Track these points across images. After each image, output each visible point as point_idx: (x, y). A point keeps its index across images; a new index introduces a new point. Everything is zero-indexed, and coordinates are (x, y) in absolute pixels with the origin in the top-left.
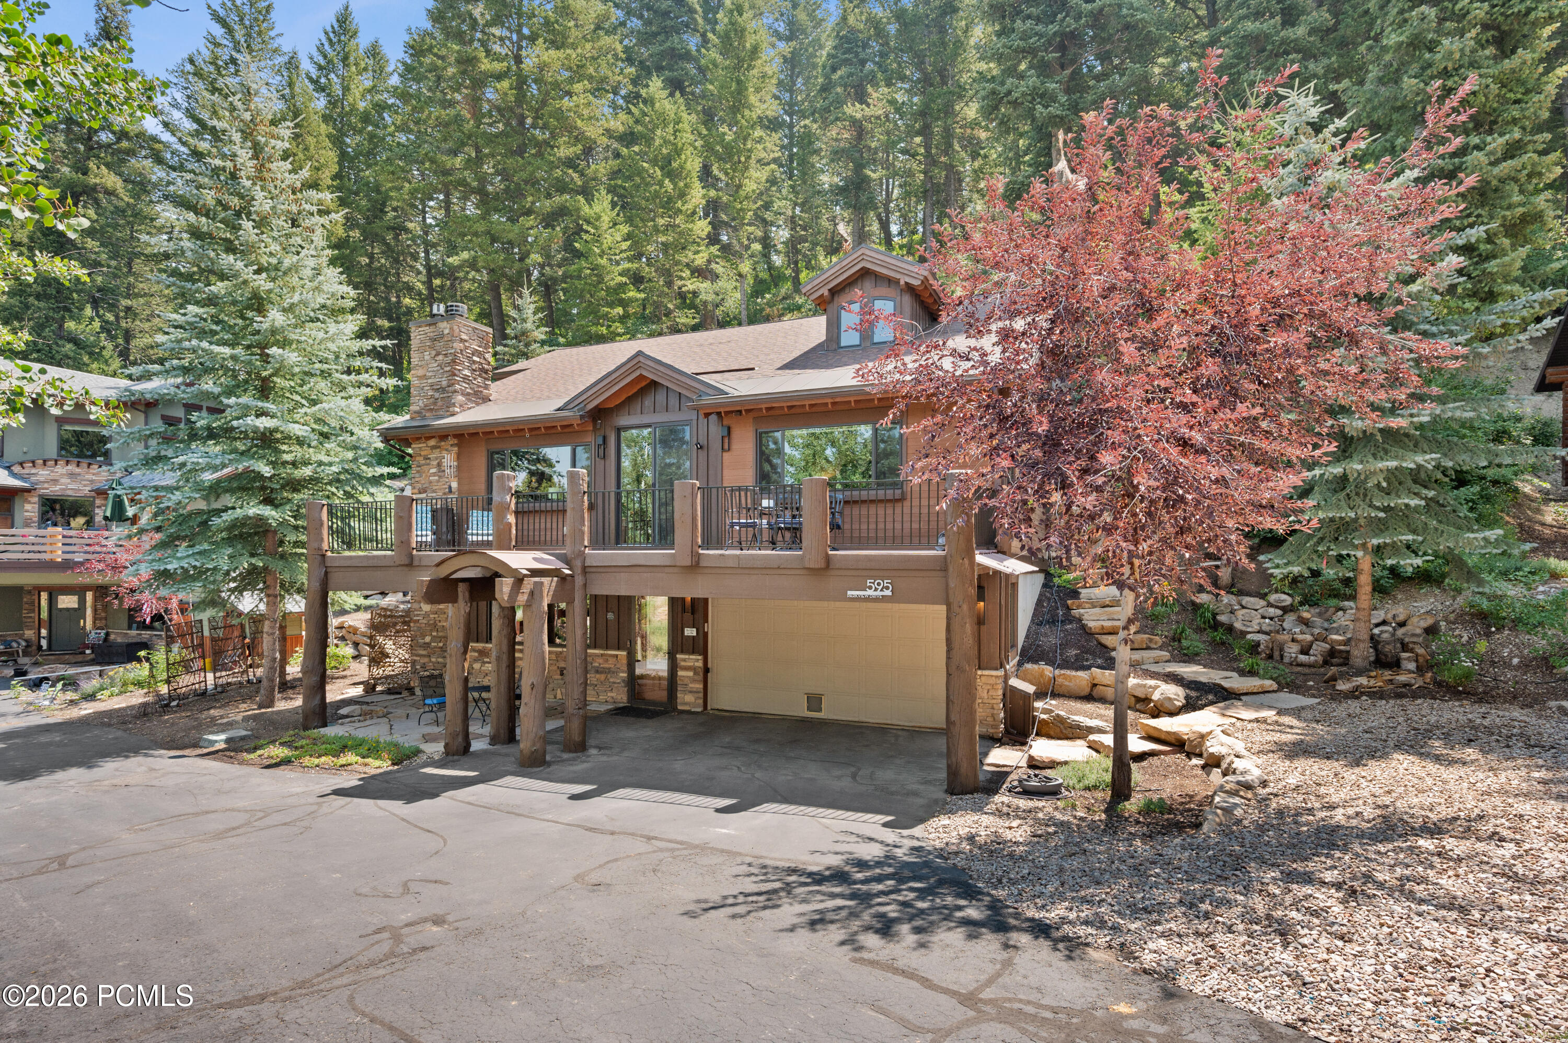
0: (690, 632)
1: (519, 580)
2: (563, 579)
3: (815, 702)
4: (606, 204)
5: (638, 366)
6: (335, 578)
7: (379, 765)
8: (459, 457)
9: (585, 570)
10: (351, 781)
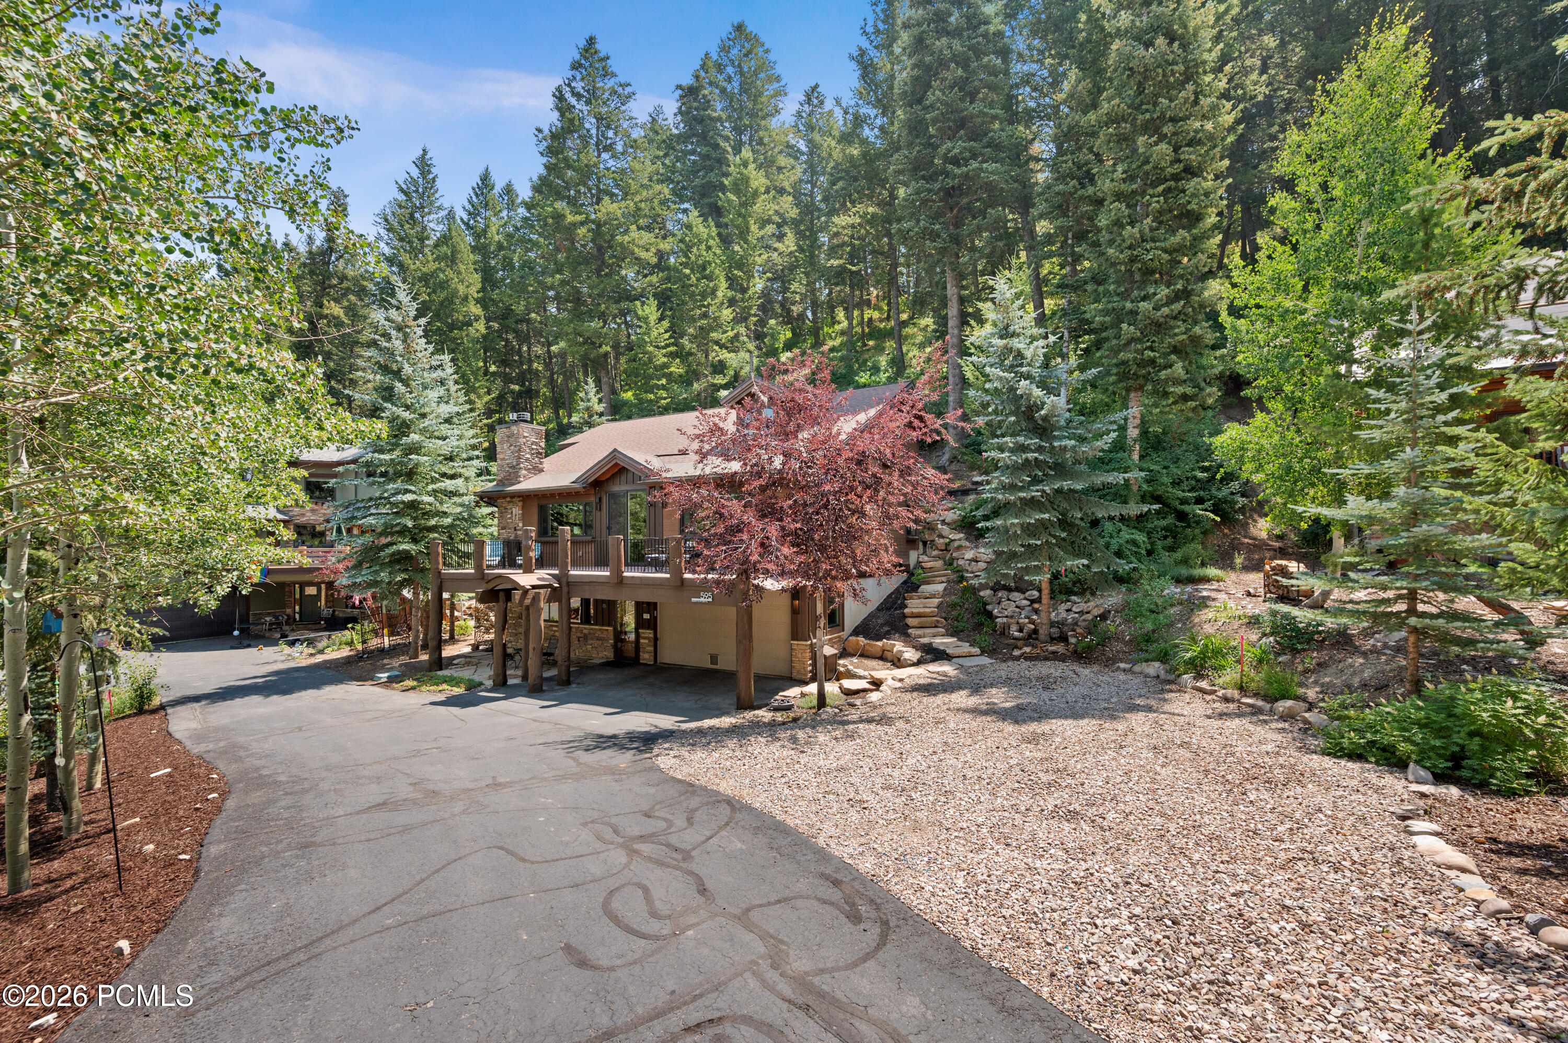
0: (646, 616)
1: (526, 592)
2: (555, 589)
3: (714, 659)
4: (654, 308)
5: (614, 458)
6: (446, 585)
7: (458, 691)
8: (523, 508)
9: (568, 584)
10: (441, 697)
